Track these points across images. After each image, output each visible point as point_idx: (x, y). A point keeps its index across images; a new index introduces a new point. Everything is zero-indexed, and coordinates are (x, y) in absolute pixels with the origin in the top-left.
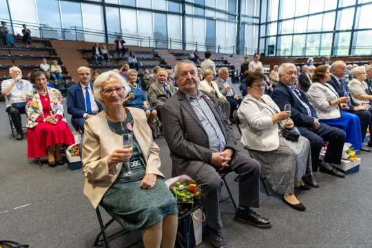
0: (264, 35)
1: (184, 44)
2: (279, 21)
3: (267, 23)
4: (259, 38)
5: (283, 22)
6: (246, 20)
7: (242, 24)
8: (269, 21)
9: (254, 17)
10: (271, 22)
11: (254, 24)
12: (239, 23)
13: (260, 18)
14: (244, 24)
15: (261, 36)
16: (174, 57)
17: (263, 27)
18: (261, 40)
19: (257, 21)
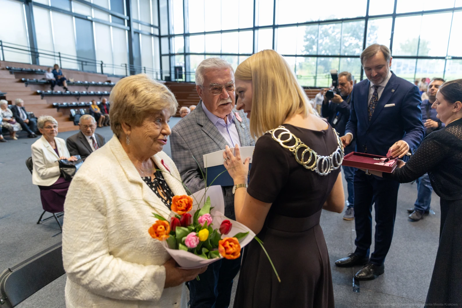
0: (167, 53)
1: (35, 54)
2: (186, 35)
3: (170, 36)
4: (161, 55)
5: (191, 37)
6: (140, 28)
7: (135, 33)
8: (172, 33)
9: (151, 26)
10: (174, 36)
11: (151, 35)
12: (130, 31)
13: (159, 27)
14: (137, 33)
15: (163, 53)
16: (13, 77)
17: (164, 41)
18: (163, 58)
19: (156, 32)
